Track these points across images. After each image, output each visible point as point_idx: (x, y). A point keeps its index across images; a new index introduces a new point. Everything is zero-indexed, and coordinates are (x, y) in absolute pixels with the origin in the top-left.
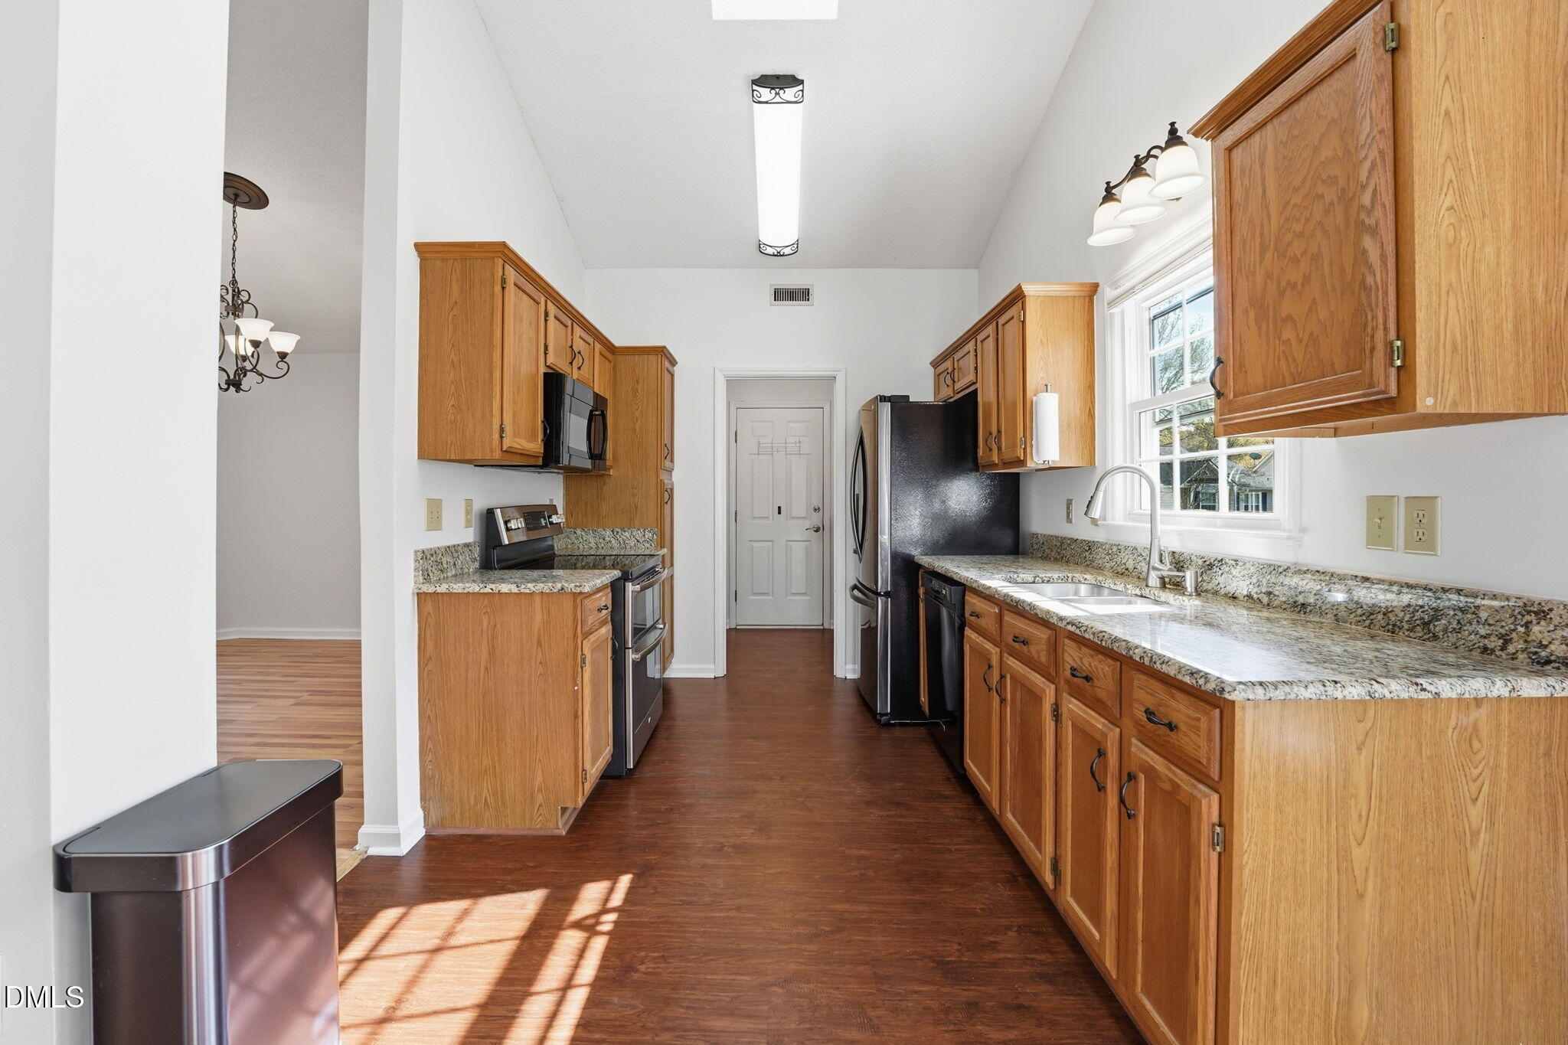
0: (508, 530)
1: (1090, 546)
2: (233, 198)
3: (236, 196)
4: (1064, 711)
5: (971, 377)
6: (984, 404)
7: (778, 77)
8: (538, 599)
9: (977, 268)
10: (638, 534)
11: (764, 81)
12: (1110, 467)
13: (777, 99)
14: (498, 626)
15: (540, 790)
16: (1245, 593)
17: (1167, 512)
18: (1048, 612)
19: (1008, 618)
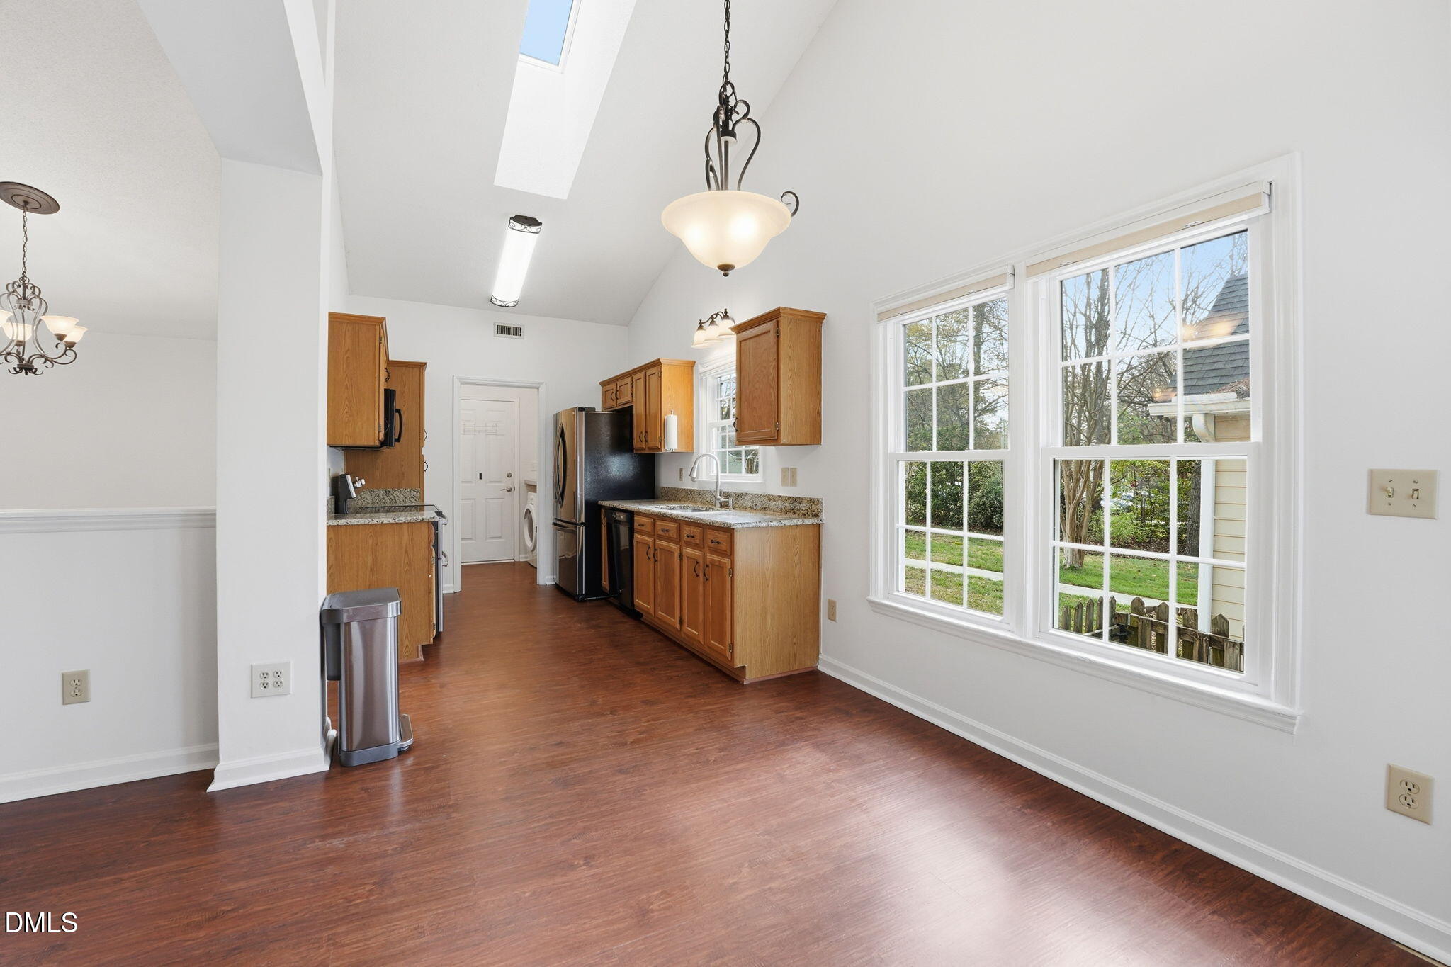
0: (355, 488)
1: (690, 492)
2: (23, 204)
3: (26, 203)
4: (684, 554)
5: (629, 398)
6: (637, 416)
7: (526, 218)
8: (405, 527)
9: (627, 326)
10: (406, 493)
11: (518, 219)
12: (700, 455)
13: (525, 230)
14: (379, 544)
15: (407, 637)
17: (723, 474)
18: (677, 515)
19: (658, 523)
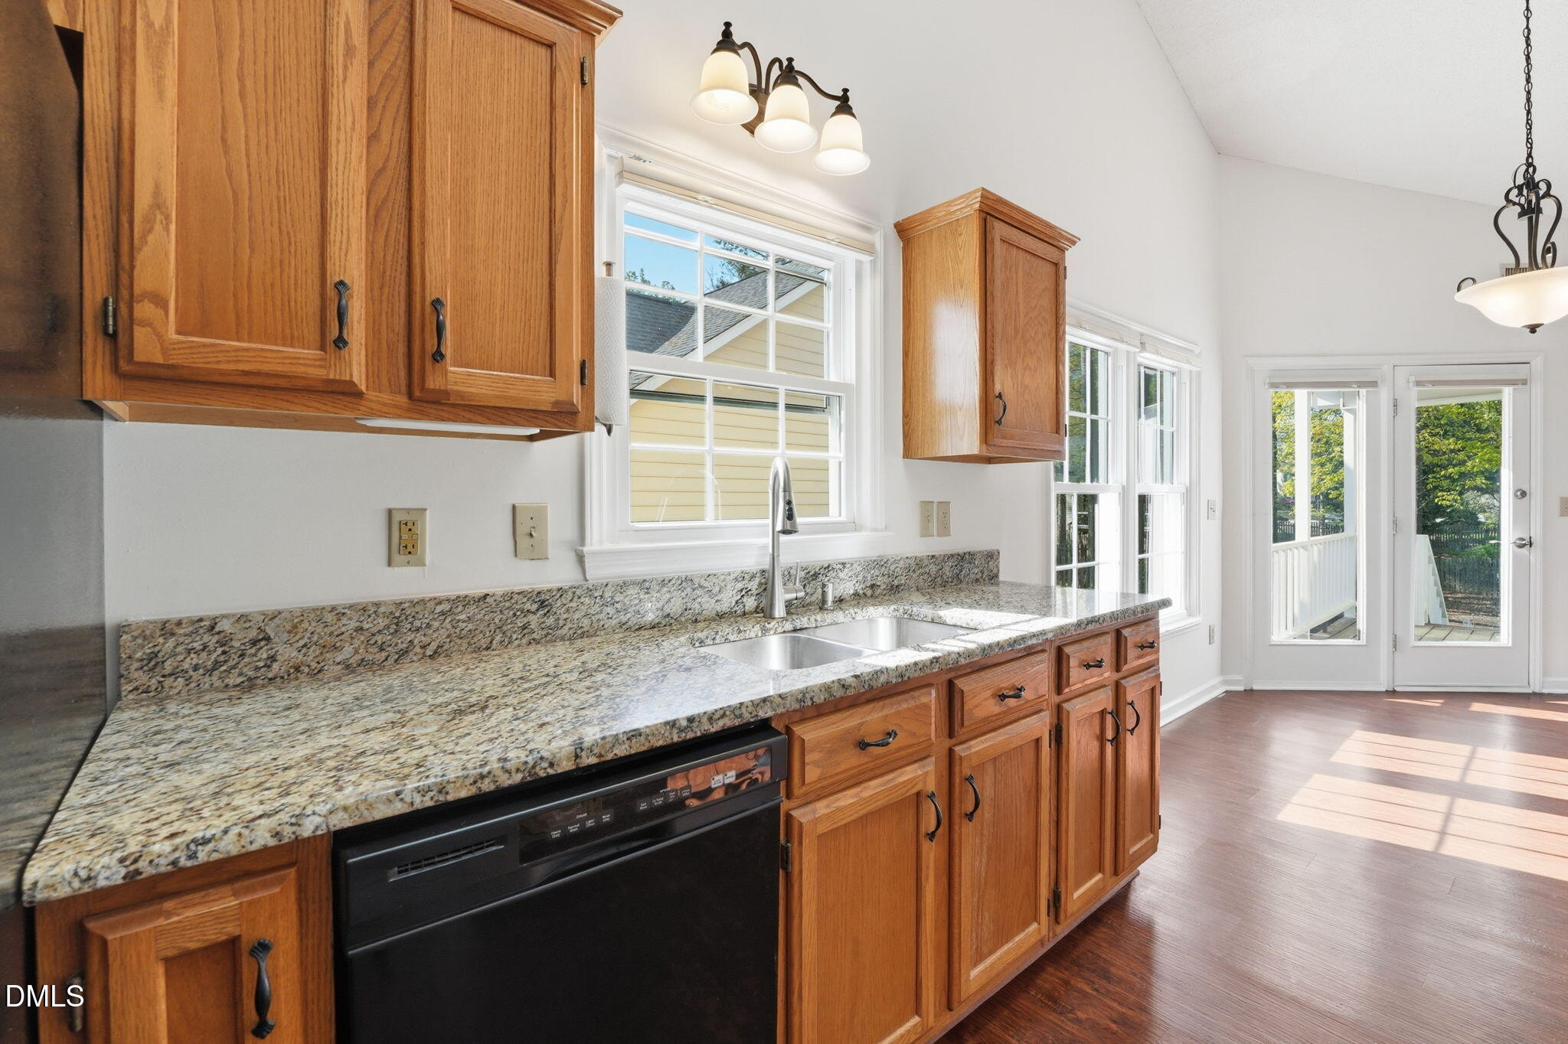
16: (852, 592)
